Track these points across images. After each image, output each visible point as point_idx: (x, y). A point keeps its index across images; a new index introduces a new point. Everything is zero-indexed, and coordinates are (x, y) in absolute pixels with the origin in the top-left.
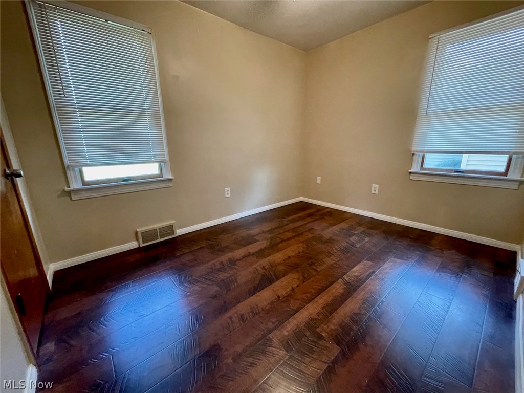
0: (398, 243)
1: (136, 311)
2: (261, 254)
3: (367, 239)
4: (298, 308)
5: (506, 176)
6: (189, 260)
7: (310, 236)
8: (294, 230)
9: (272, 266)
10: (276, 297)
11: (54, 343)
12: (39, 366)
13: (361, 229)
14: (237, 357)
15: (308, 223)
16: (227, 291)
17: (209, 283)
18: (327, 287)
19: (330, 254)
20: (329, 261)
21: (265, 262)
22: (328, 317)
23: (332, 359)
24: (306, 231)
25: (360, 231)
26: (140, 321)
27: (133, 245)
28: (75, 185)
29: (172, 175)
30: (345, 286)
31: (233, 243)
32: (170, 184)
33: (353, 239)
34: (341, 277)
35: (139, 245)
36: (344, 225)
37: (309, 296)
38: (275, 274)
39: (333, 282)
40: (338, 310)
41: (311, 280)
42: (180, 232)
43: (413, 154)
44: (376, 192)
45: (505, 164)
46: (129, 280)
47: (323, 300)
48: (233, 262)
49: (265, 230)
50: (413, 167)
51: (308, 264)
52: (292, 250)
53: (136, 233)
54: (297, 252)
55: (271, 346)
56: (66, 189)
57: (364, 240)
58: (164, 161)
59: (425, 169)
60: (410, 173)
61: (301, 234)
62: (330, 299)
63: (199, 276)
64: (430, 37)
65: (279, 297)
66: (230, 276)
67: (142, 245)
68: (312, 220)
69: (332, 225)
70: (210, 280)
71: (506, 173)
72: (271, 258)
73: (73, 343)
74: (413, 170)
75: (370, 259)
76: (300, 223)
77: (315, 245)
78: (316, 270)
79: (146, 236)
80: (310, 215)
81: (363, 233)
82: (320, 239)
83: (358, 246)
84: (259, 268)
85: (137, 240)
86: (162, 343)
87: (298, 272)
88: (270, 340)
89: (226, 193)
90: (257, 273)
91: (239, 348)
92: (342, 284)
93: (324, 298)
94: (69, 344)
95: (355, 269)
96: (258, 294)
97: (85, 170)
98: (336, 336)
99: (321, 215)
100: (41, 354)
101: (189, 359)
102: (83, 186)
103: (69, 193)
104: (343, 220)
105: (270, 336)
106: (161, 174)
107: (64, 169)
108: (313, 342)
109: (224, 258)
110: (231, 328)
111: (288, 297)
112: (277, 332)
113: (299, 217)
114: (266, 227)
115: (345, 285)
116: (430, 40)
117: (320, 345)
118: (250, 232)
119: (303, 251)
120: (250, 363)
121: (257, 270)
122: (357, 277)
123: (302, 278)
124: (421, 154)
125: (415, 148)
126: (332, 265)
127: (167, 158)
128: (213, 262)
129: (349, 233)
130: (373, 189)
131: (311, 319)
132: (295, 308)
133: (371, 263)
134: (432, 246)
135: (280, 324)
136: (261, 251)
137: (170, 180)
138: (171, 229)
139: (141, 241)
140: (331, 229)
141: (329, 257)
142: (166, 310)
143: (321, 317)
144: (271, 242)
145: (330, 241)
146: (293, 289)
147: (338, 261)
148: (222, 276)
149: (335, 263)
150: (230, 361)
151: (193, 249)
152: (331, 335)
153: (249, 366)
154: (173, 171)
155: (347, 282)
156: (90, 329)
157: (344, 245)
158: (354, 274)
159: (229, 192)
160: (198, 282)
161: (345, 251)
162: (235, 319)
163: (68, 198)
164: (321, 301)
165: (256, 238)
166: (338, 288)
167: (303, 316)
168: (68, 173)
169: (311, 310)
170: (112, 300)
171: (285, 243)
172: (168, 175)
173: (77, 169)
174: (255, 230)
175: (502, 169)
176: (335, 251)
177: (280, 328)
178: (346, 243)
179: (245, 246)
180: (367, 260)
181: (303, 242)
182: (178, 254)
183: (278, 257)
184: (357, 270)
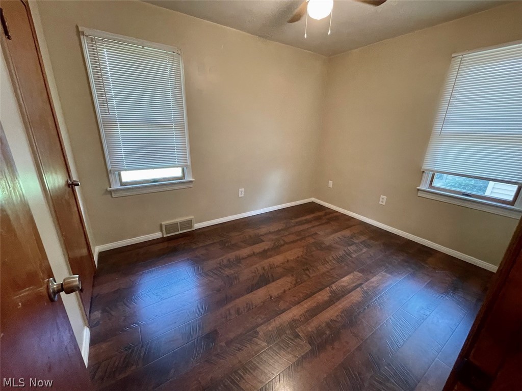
0: (394, 257)
1: (158, 294)
2: (264, 254)
3: (365, 250)
4: (284, 309)
5: (513, 205)
6: (202, 254)
7: (312, 241)
8: (298, 233)
9: (271, 268)
10: (268, 297)
11: (100, 311)
12: (91, 327)
13: (363, 238)
14: (229, 343)
15: (314, 227)
16: (230, 286)
17: (216, 277)
18: (314, 294)
19: (325, 262)
20: (323, 269)
21: (266, 263)
22: (309, 320)
23: (303, 354)
24: (309, 236)
25: (361, 241)
26: (160, 302)
27: (158, 235)
28: (116, 186)
29: (193, 177)
30: (330, 295)
31: (242, 242)
32: (191, 185)
33: (352, 248)
34: (329, 285)
35: (163, 235)
36: (347, 233)
37: (297, 299)
38: (272, 275)
39: (321, 290)
40: (318, 316)
41: (302, 284)
42: (197, 226)
43: (423, 172)
44: (384, 204)
45: (513, 194)
46: (154, 267)
47: (308, 304)
48: (239, 260)
49: (272, 230)
50: (421, 184)
51: (303, 270)
52: (292, 254)
53: (161, 226)
54: (297, 256)
55: (256, 337)
56: (109, 189)
57: (361, 250)
58: (186, 166)
59: (434, 188)
60: (418, 190)
61: (304, 238)
62: (315, 305)
63: (210, 270)
64: (453, 56)
65: (271, 297)
66: (235, 273)
67: (165, 236)
68: (319, 223)
69: (336, 231)
70: (216, 274)
71: (513, 203)
72: (271, 260)
73: (113, 313)
74: (420, 188)
75: (362, 271)
76: (306, 226)
77: (314, 251)
78: (309, 276)
79: (169, 228)
80: (318, 218)
81: (363, 242)
82: (320, 246)
83: (354, 256)
84: (259, 269)
85: (161, 231)
86: (175, 323)
87: (292, 275)
88: (257, 333)
89: (240, 193)
90: (257, 273)
91: (232, 336)
92: (328, 291)
93: (309, 303)
94: (110, 314)
95: (344, 279)
96: (254, 292)
97: (123, 174)
98: (310, 337)
99: (328, 219)
100: (92, 318)
101: (194, 338)
102: (121, 186)
103: (110, 192)
104: (348, 227)
105: (258, 329)
106: (183, 177)
107: (107, 173)
108: (291, 339)
109: (232, 255)
110: (228, 318)
111: (279, 298)
112: (263, 327)
113: (306, 220)
114: (274, 227)
115: (331, 293)
116: (453, 59)
117: (295, 342)
118: (257, 231)
119: (302, 256)
120: (238, 348)
121: (257, 270)
122: (344, 287)
123: (295, 282)
124: (431, 173)
125: (426, 166)
126: (324, 273)
127: (189, 163)
128: (222, 258)
129: (349, 242)
130: (381, 200)
131: (294, 320)
132: (282, 309)
133: (361, 275)
134: (427, 264)
135: (268, 320)
136: (265, 251)
137: (191, 182)
138: (189, 223)
139: (164, 231)
140: (333, 236)
141: (323, 264)
142: (180, 297)
143: (302, 319)
144: (274, 244)
145: (329, 248)
146: (285, 291)
147: (332, 269)
148: (227, 272)
149: (328, 272)
150: (223, 344)
151: (207, 243)
152: (307, 336)
153: (237, 350)
154: (194, 174)
155: (334, 291)
156: (125, 304)
157: (340, 253)
158: (342, 284)
159: (243, 193)
160: (207, 275)
161: (340, 260)
162: (233, 312)
163: (110, 196)
164: (305, 306)
165: (262, 238)
166: (323, 296)
167: (287, 317)
168: (110, 175)
169: (295, 312)
170: (140, 282)
171: (286, 246)
172: (188, 178)
173: (117, 173)
174: (263, 230)
175: (511, 198)
176: (331, 259)
177: (266, 324)
178: (343, 252)
179: (251, 246)
180: (358, 271)
181: (303, 247)
182: (194, 247)
183: (278, 259)
184: (346, 280)
